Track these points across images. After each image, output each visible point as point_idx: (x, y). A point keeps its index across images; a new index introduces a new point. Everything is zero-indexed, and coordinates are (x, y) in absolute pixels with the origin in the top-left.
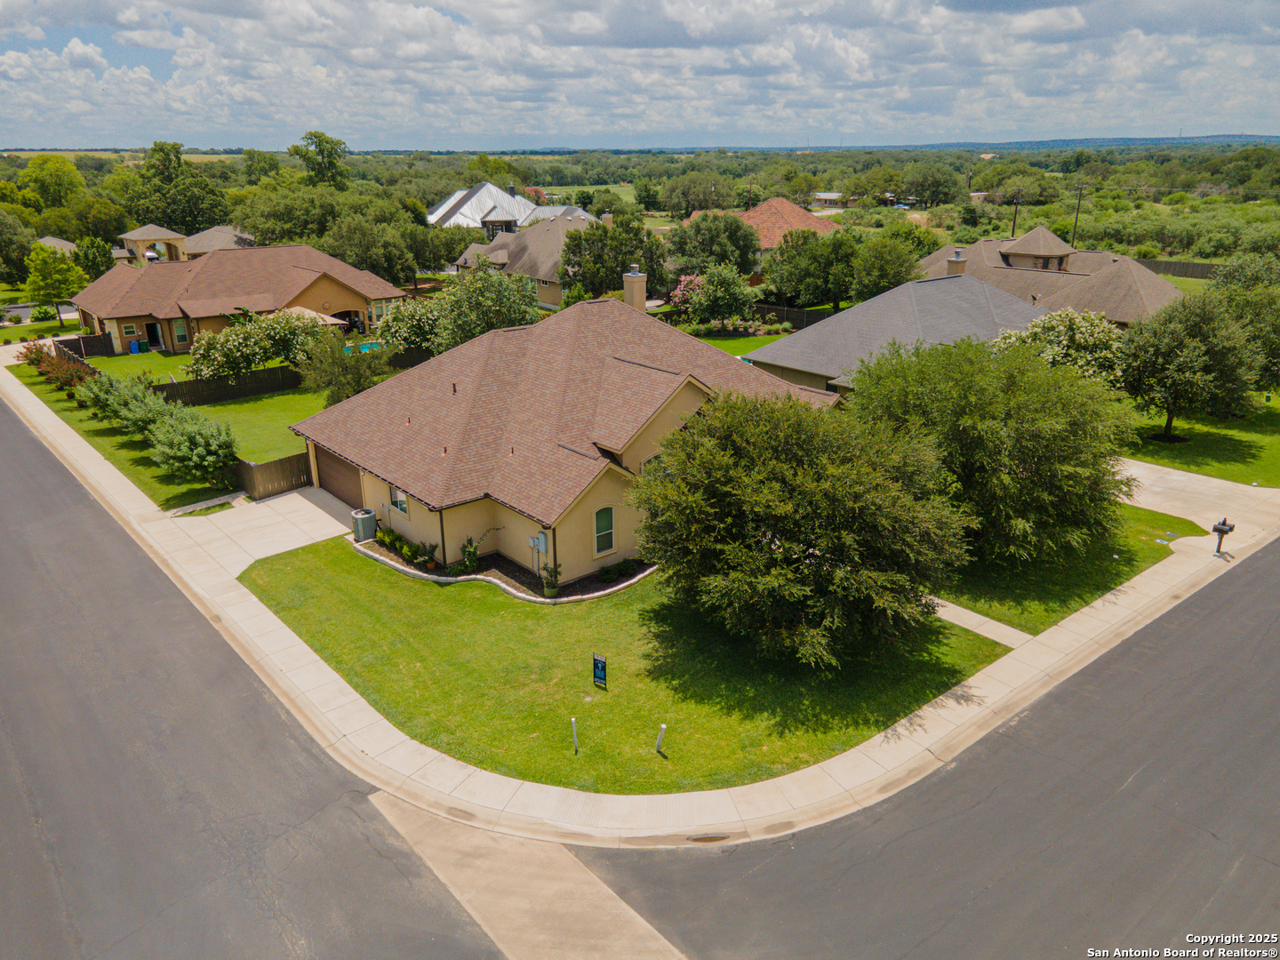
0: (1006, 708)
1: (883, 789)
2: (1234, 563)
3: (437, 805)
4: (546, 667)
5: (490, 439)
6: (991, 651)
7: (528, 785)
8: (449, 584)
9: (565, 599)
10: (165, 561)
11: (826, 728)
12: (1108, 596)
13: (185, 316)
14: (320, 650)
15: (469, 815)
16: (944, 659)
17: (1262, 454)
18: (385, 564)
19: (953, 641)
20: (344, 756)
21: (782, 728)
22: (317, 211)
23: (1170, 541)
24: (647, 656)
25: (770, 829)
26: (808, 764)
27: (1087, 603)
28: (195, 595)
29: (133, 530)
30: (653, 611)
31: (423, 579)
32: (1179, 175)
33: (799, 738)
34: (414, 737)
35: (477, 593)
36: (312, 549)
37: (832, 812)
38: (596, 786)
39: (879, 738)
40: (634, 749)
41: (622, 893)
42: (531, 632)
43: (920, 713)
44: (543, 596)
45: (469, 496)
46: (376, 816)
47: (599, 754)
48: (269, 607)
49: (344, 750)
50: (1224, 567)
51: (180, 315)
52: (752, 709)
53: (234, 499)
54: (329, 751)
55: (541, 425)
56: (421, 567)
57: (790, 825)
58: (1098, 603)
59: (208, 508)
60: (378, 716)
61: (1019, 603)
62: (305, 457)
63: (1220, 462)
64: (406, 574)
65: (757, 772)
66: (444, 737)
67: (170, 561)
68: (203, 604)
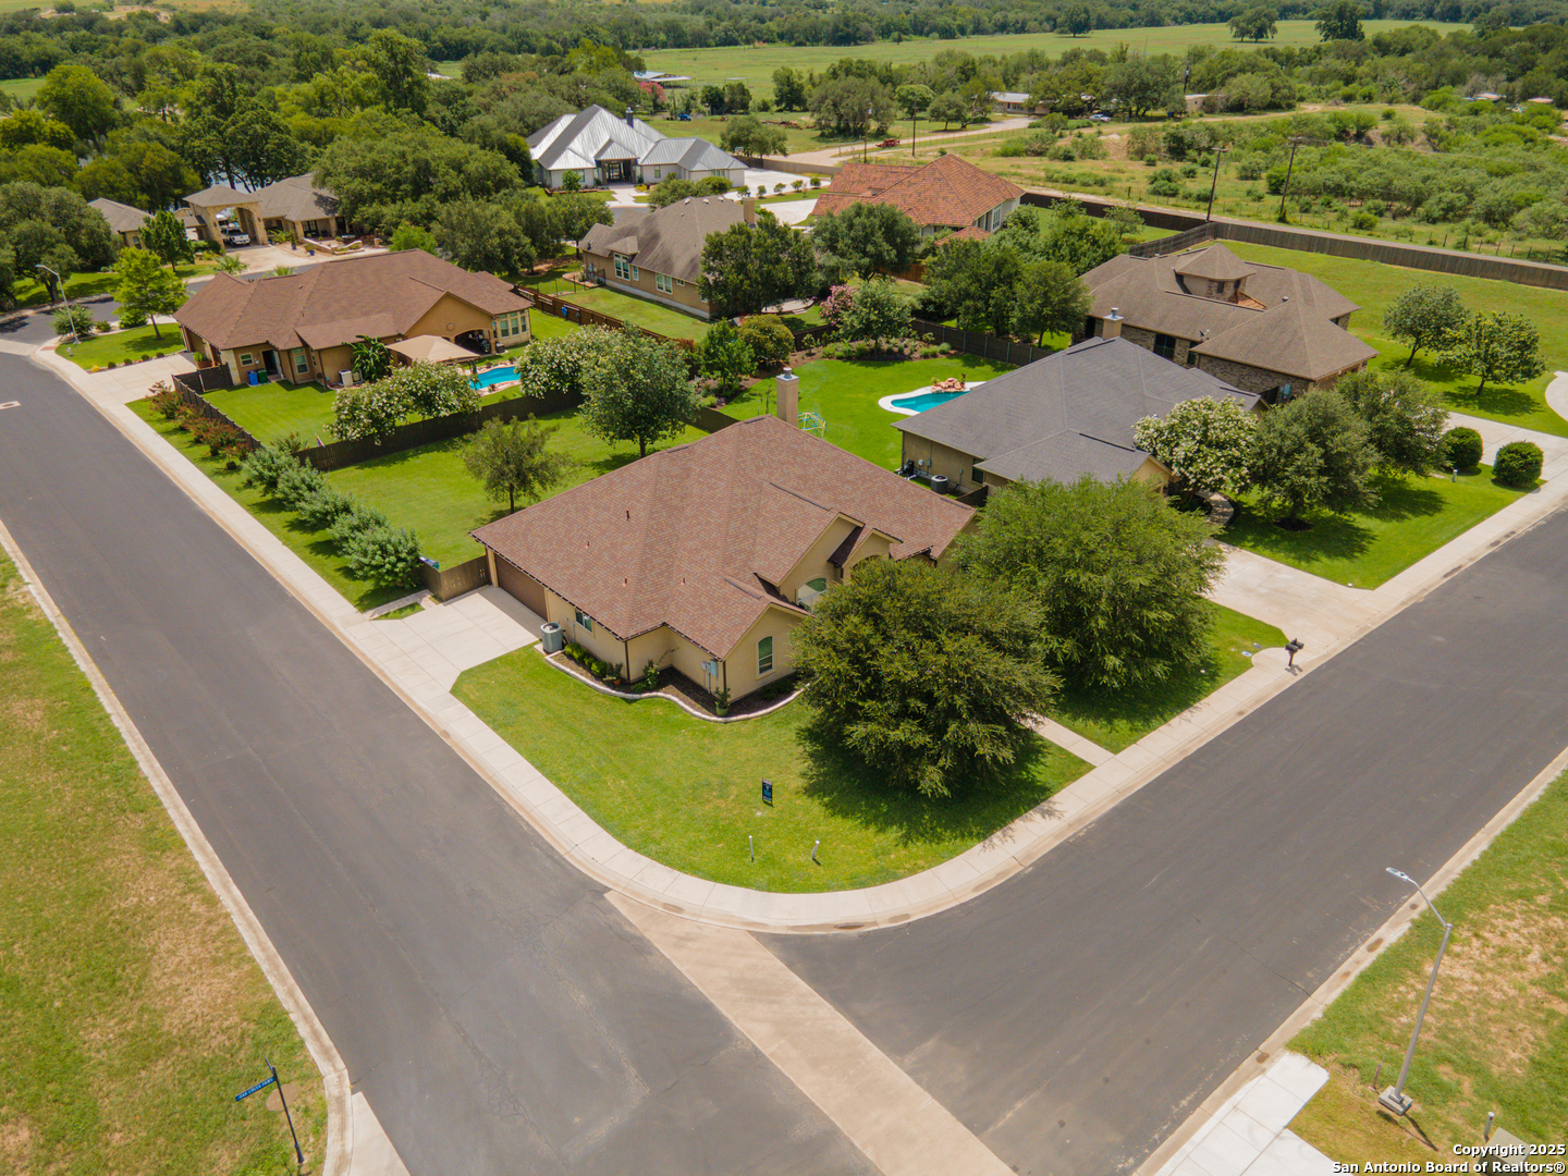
0: (1079, 821)
1: (977, 889)
2: (1301, 676)
3: (655, 901)
4: (725, 785)
5: (664, 567)
6: (1077, 768)
7: (719, 886)
8: (635, 700)
9: (734, 718)
10: (381, 671)
11: (940, 839)
12: (1186, 714)
13: (305, 345)
14: (540, 767)
15: (679, 910)
16: (1039, 777)
18: (577, 678)
19: (1048, 760)
20: (578, 862)
21: (906, 839)
23: (1253, 653)
24: (804, 775)
25: (893, 919)
26: (923, 868)
27: (1166, 721)
28: (419, 708)
29: (340, 634)
30: (808, 730)
31: (611, 695)
33: (919, 847)
34: (630, 846)
35: (659, 711)
36: (506, 660)
37: (938, 906)
38: (769, 887)
39: (978, 847)
40: (796, 857)
41: (790, 965)
42: (709, 751)
43: (1012, 826)
44: (715, 714)
45: (649, 626)
46: (612, 910)
47: (770, 861)
48: (487, 723)
49: (578, 858)
50: (1291, 680)
51: (300, 345)
52: (885, 823)
53: (421, 598)
54: (566, 857)
55: (708, 556)
56: (610, 684)
57: (907, 916)
58: (1175, 721)
59: (401, 610)
60: (599, 828)
61: (1110, 722)
62: (485, 559)
63: (1329, 557)
64: (597, 689)
65: (886, 875)
66: (653, 847)
67: (386, 672)
68: (430, 719)
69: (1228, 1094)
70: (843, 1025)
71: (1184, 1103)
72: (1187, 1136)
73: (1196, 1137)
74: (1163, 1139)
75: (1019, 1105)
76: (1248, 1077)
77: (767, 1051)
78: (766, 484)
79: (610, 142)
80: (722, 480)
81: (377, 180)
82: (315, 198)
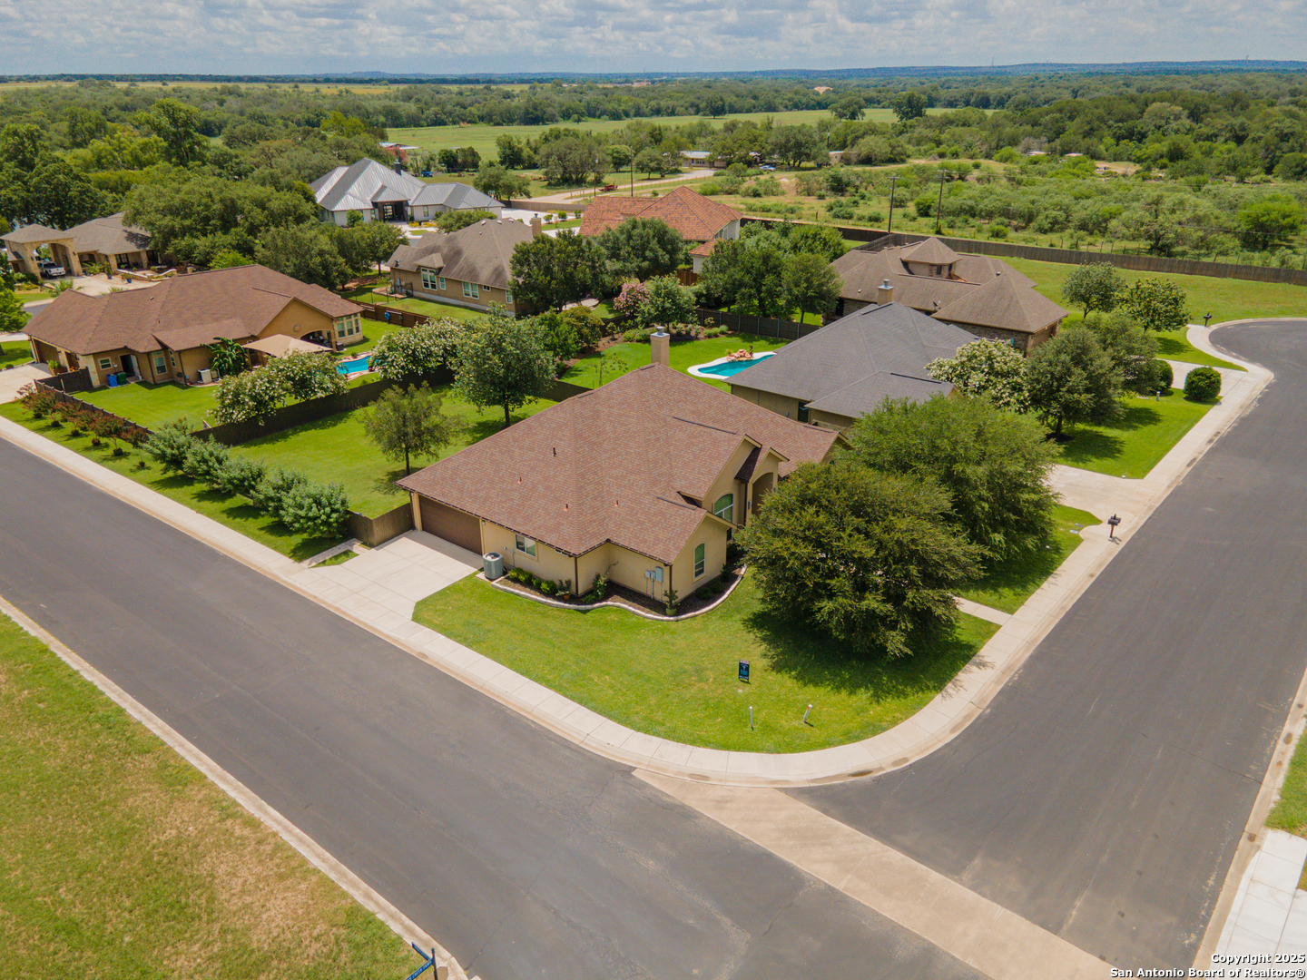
0: (1009, 668)
1: (953, 731)
2: (1122, 545)
3: (681, 773)
4: (699, 671)
5: (596, 493)
6: (989, 629)
7: (733, 754)
8: (588, 611)
9: (684, 616)
10: (338, 609)
11: (906, 696)
12: (1050, 579)
13: (165, 348)
14: (525, 673)
15: (706, 778)
16: (961, 638)
17: (1124, 449)
18: (527, 597)
19: (962, 624)
20: (596, 749)
21: (877, 697)
22: (217, 206)
23: (1079, 530)
24: (765, 656)
25: (895, 763)
26: (902, 720)
27: (1039, 586)
28: (388, 636)
29: (285, 582)
30: (750, 620)
31: (565, 608)
32: (1004, 127)
33: (890, 703)
34: (638, 730)
35: (613, 617)
36: (453, 589)
37: (927, 749)
38: (778, 749)
39: (938, 697)
40: (789, 722)
41: (826, 812)
42: (673, 645)
43: (957, 677)
44: (666, 615)
45: (595, 543)
46: (644, 785)
47: (768, 729)
48: (459, 642)
49: (594, 745)
50: (1116, 549)
51: (158, 347)
52: (853, 688)
53: (352, 545)
54: (582, 745)
55: (635, 480)
56: (561, 599)
57: (905, 760)
58: (1045, 585)
59: (336, 557)
60: (602, 719)
61: (996, 591)
62: (408, 508)
63: (1097, 458)
64: (549, 605)
65: (873, 729)
66: (659, 728)
67: (343, 609)
68: (402, 644)
69: (1242, 870)
70: (895, 856)
71: (1211, 882)
72: (1227, 908)
73: (1235, 908)
74: (1209, 914)
75: (1078, 903)
76: (1249, 855)
77: (840, 886)
78: (669, 419)
79: (383, 188)
80: (633, 417)
81: (185, 217)
82: (126, 235)
